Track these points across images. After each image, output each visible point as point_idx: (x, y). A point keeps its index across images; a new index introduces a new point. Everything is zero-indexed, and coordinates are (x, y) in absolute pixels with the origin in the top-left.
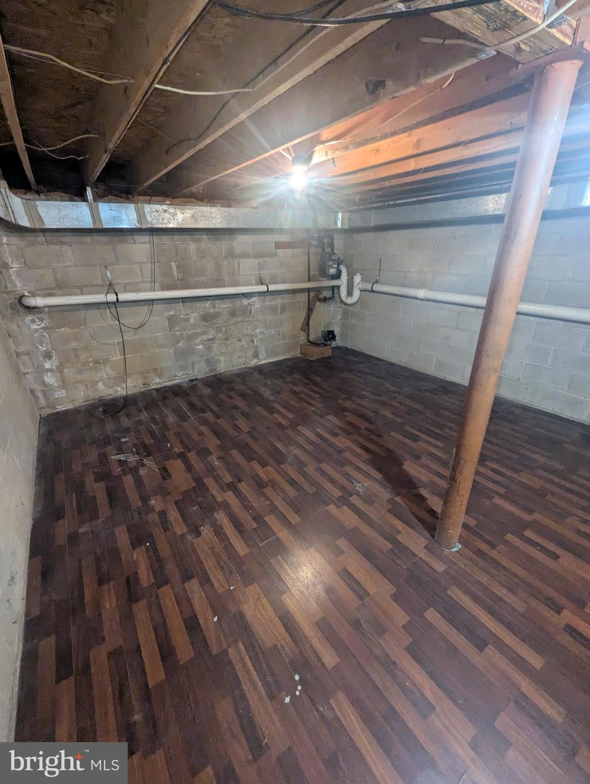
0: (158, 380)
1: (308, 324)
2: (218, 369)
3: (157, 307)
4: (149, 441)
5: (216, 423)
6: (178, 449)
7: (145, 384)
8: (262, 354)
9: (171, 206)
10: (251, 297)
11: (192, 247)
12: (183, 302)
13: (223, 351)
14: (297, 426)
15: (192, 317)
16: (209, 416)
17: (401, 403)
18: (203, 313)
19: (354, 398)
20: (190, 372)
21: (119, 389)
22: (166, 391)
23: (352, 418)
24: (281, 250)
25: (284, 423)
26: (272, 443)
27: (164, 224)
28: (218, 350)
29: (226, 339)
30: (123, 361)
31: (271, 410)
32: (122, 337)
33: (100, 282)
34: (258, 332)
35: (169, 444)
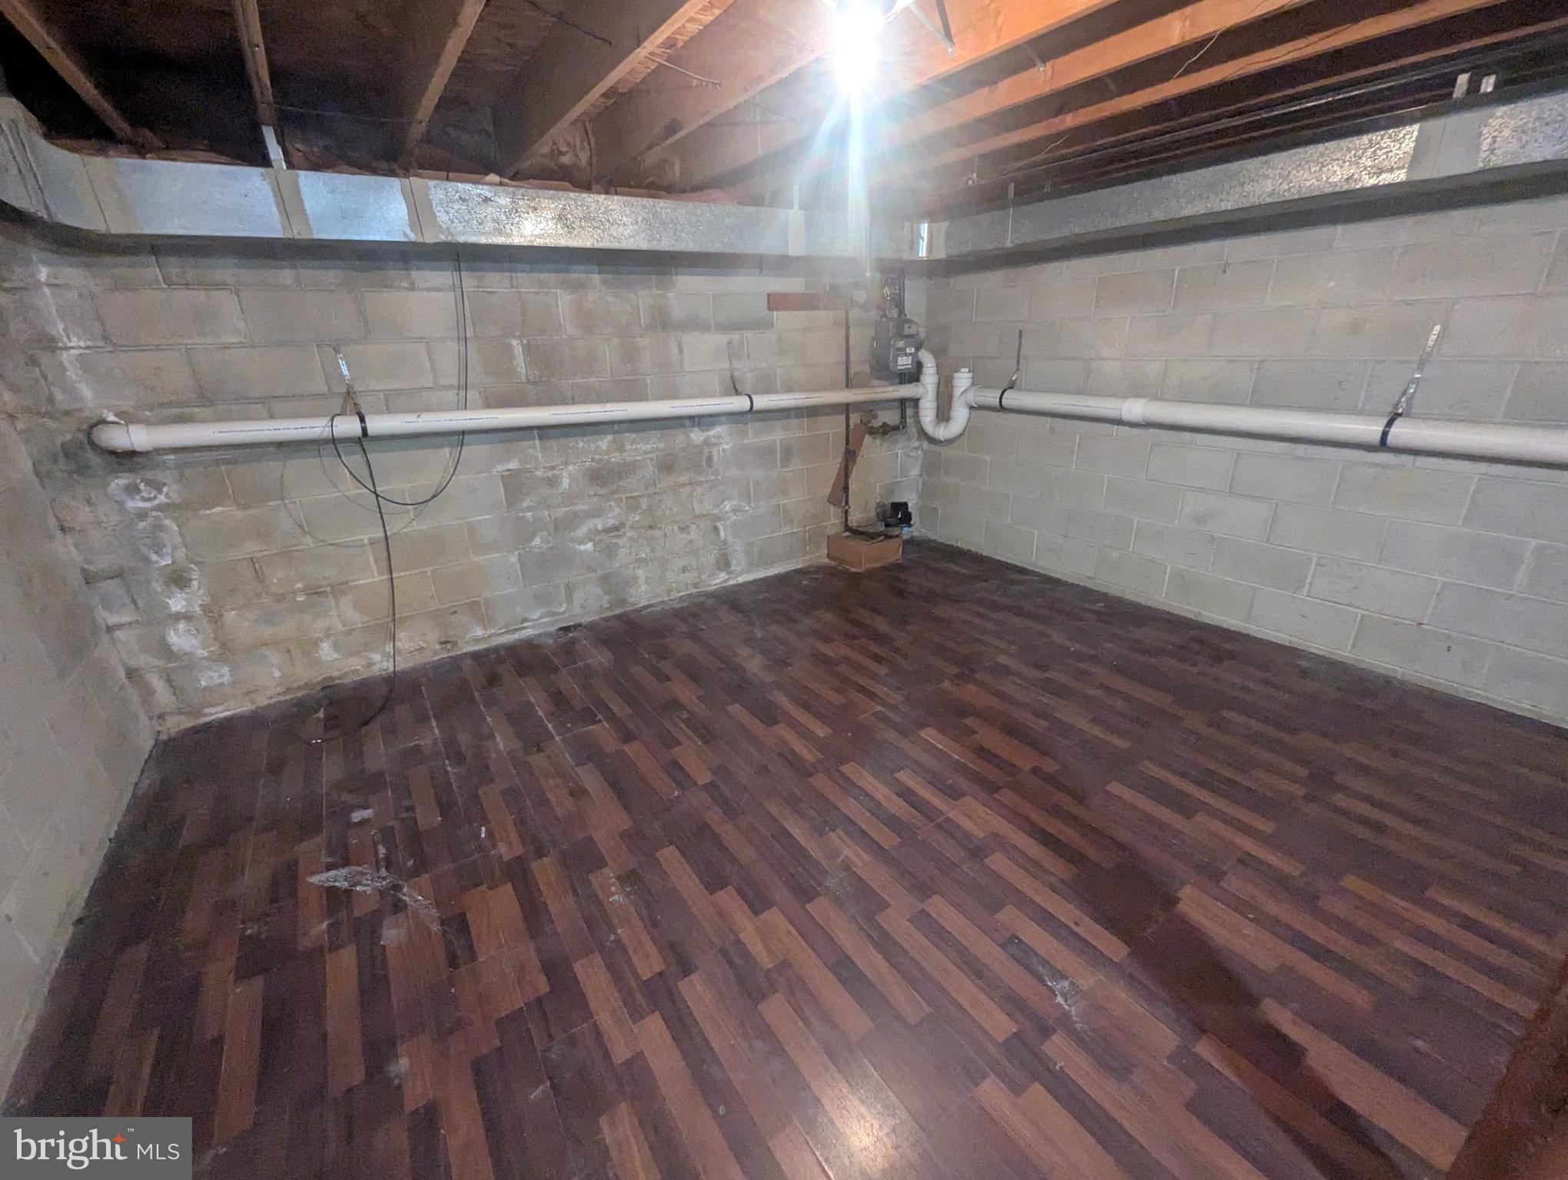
0: (480, 632)
1: (846, 488)
2: (632, 600)
3: (473, 451)
4: (429, 818)
5: (621, 753)
6: (507, 849)
7: (446, 642)
8: (739, 560)
9: (502, 188)
10: (712, 425)
11: (563, 301)
12: (541, 438)
13: (643, 555)
14: (842, 764)
15: (565, 474)
16: (603, 732)
17: (1107, 689)
18: (594, 464)
19: (978, 675)
20: (563, 609)
21: (377, 657)
22: (500, 661)
23: (989, 737)
24: (781, 313)
25: (808, 754)
26: (775, 820)
27: (483, 234)
28: (631, 553)
29: (651, 527)
30: (385, 589)
31: (770, 716)
32: (384, 527)
33: (320, 386)
34: (727, 508)
35: (483, 829)
